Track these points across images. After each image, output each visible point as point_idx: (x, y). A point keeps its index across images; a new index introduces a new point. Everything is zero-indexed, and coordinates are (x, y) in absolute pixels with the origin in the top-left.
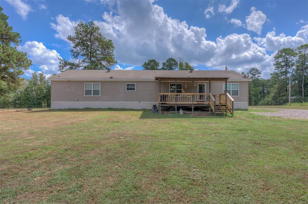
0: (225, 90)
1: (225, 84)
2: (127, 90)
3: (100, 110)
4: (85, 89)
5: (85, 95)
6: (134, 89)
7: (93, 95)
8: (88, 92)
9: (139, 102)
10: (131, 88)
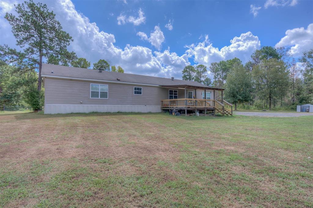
0: (204, 97)
1: (204, 92)
2: (135, 93)
3: (118, 113)
4: (91, 91)
5: (91, 97)
6: (140, 93)
7: (100, 97)
8: (95, 94)
9: (146, 105)
10: (138, 92)
